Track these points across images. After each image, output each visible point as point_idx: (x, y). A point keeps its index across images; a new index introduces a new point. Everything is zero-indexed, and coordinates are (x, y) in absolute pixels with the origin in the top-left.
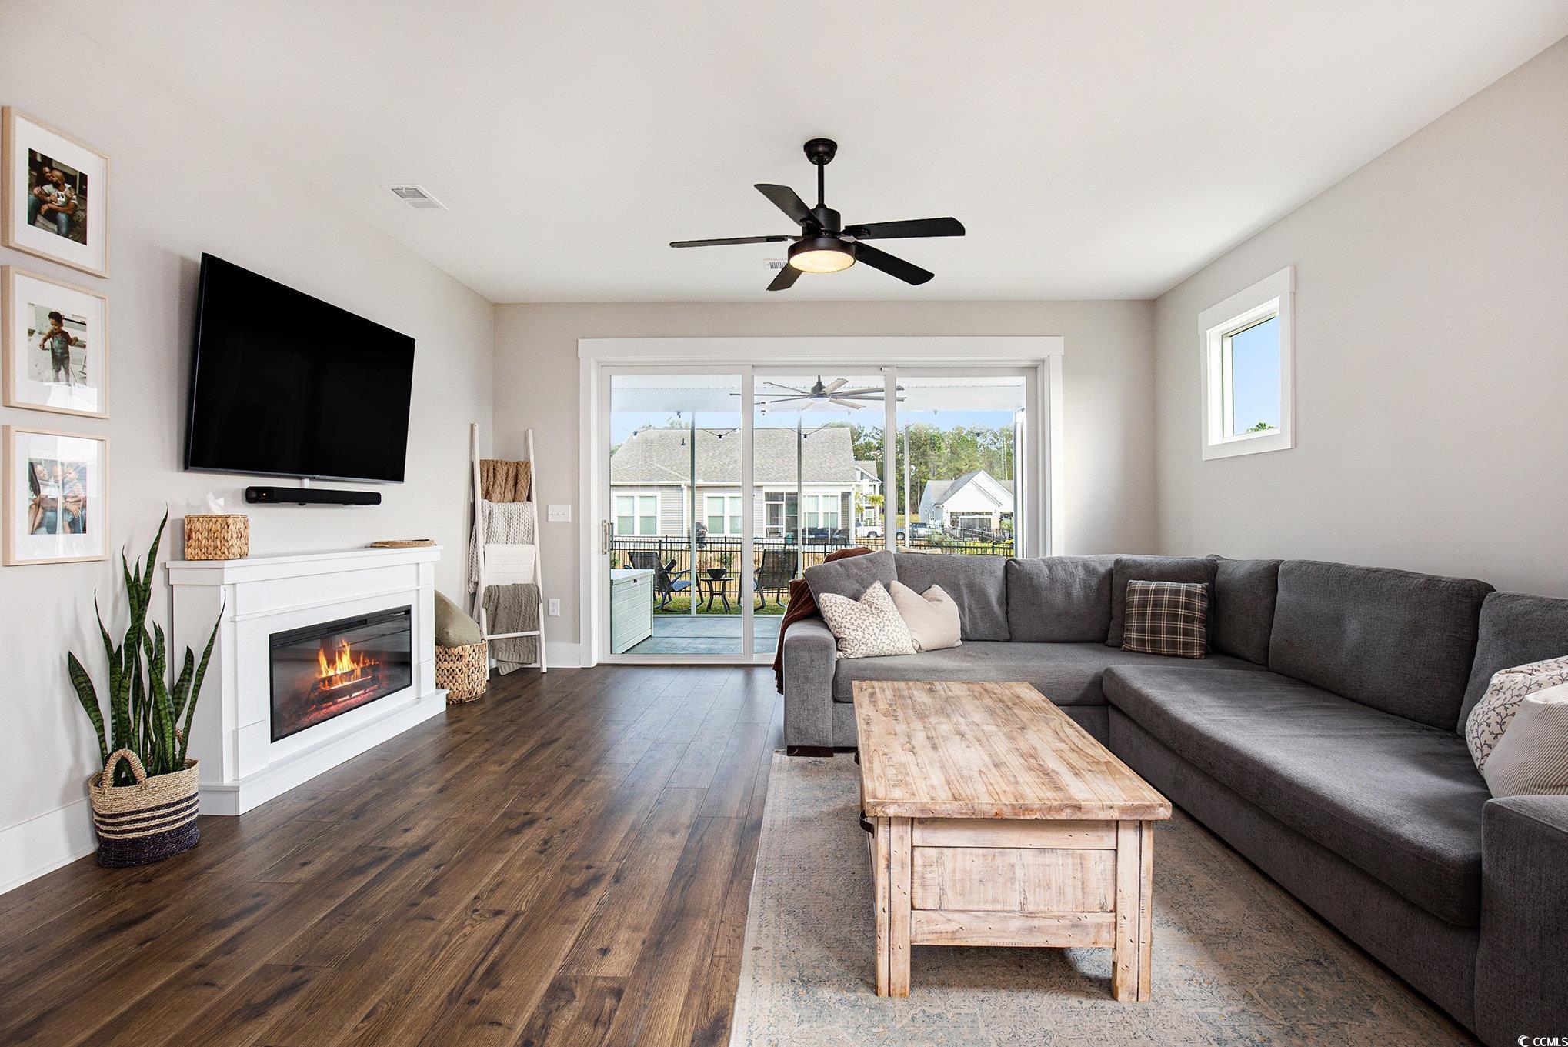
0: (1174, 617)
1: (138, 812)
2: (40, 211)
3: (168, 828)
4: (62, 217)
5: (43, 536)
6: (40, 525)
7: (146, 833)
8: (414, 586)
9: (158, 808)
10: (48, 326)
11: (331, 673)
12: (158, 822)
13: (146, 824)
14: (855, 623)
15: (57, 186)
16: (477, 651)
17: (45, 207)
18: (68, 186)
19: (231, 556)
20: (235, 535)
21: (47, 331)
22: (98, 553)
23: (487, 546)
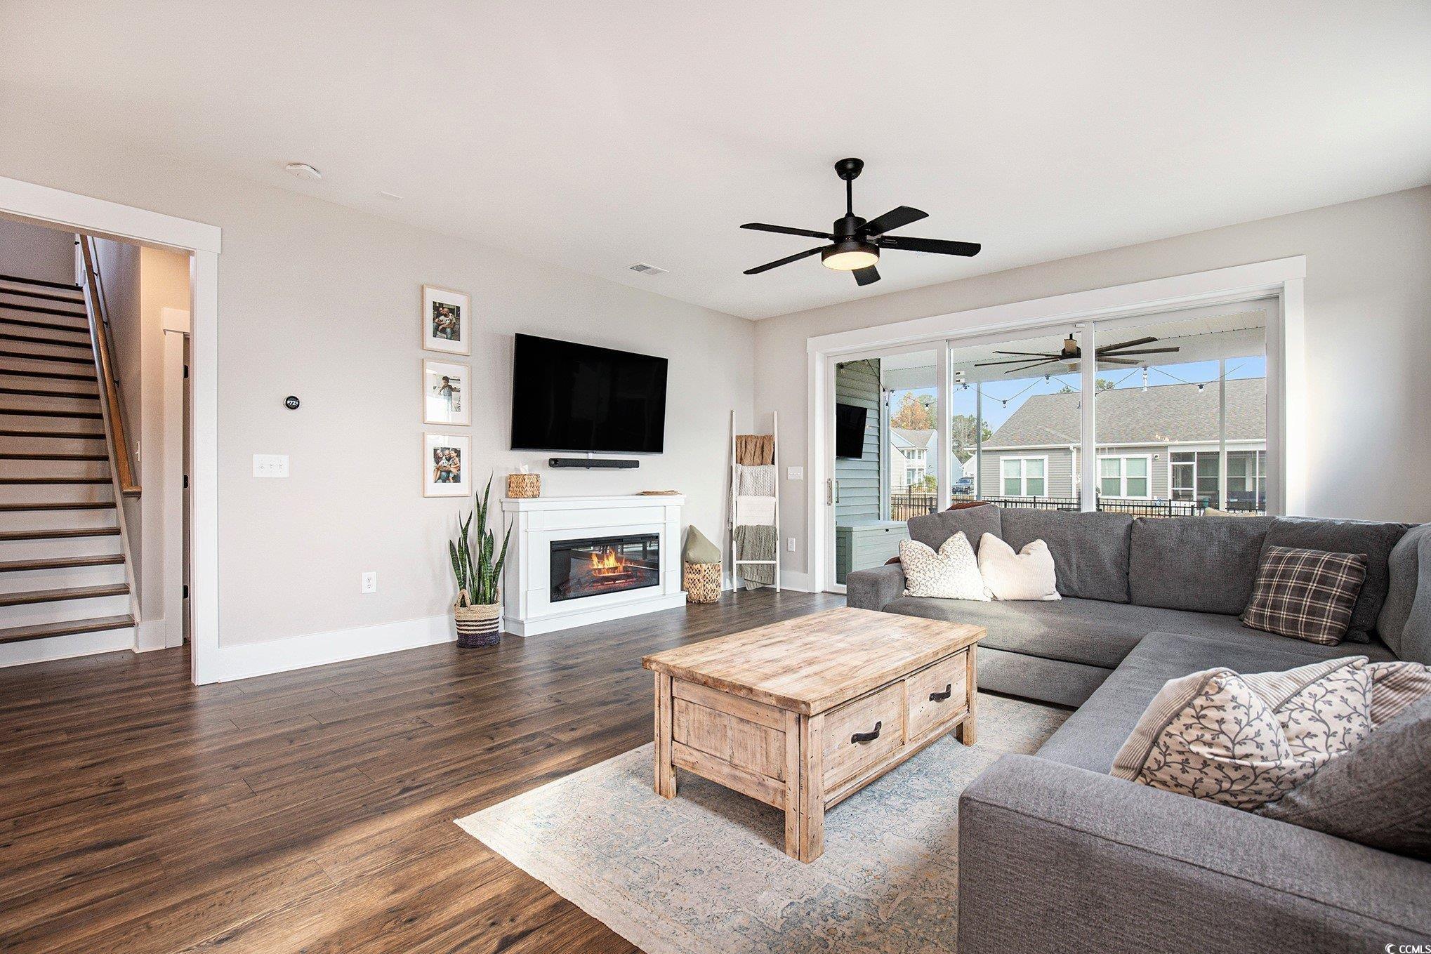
0: (1301, 592)
1: (467, 621)
2: (439, 330)
3: (478, 632)
4: (448, 330)
5: (440, 484)
6: (439, 479)
7: (470, 632)
8: (662, 520)
9: (475, 621)
10: (442, 383)
11: (600, 566)
12: (475, 628)
13: (469, 628)
14: (920, 567)
15: (445, 316)
16: (710, 568)
17: (441, 327)
18: (451, 314)
19: (526, 496)
20: (529, 485)
21: (442, 386)
22: (466, 492)
23: (739, 497)
